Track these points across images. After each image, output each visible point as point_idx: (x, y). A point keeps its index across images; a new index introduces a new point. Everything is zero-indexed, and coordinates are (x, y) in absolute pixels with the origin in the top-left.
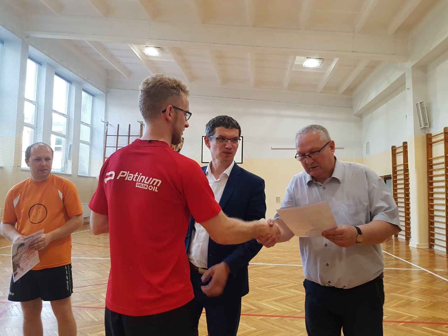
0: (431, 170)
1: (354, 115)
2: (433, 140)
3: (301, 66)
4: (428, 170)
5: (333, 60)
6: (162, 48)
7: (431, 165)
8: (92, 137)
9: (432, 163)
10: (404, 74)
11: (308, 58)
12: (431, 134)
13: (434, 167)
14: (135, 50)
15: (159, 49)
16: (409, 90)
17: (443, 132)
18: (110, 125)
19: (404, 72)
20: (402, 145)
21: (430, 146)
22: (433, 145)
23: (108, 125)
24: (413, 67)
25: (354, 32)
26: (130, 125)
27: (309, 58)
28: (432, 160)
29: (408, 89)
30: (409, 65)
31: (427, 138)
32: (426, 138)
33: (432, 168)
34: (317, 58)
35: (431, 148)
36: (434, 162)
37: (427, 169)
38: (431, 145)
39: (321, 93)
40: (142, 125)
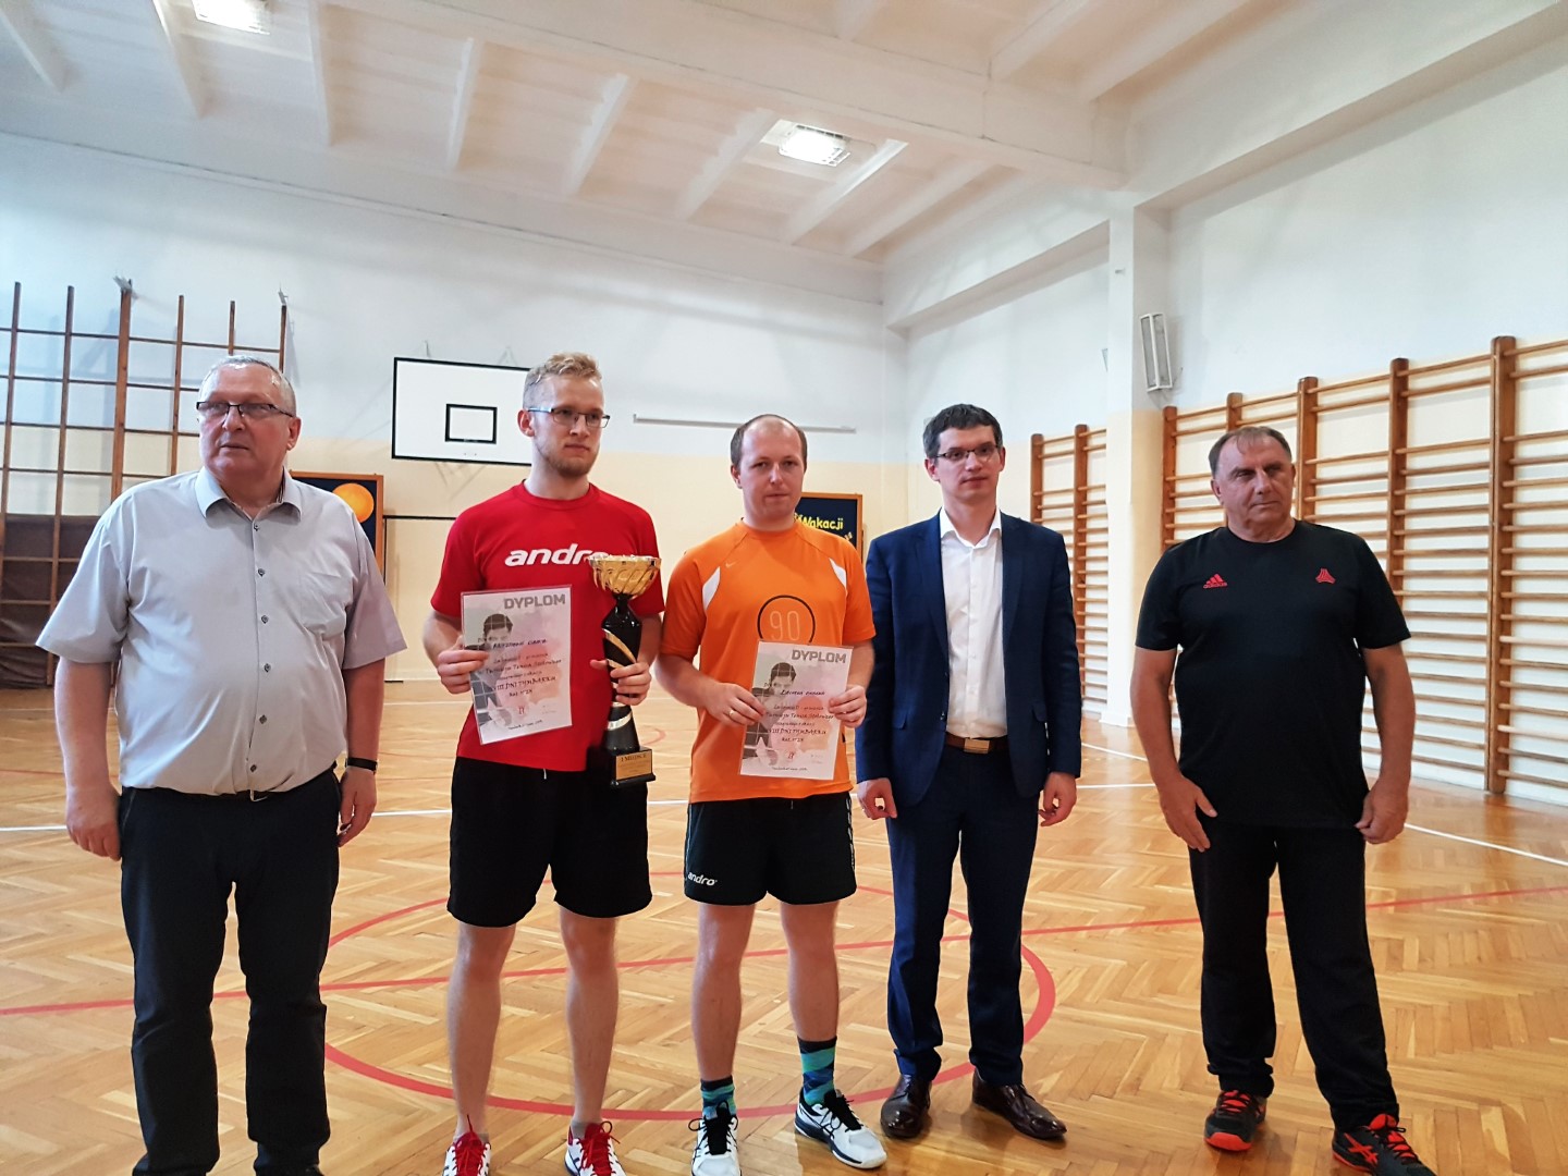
0: (1173, 510)
1: (891, 328)
2: (1182, 426)
3: (775, 153)
4: (1164, 510)
5: (874, 148)
7: (1172, 495)
9: (1173, 490)
10: (1106, 225)
11: (803, 128)
12: (1175, 409)
13: (1181, 503)
16: (1120, 275)
17: (1225, 404)
19: (1105, 220)
20: (1073, 433)
21: (1171, 444)
22: (1181, 440)
24: (1138, 208)
25: (989, 75)
26: (70, 289)
27: (807, 129)
28: (1174, 481)
29: (1117, 272)
30: (1126, 200)
31: (1166, 419)
32: (1162, 419)
33: (1173, 505)
34: (832, 135)
35: (1174, 447)
36: (1181, 487)
37: (1160, 508)
38: (1174, 439)
39: (794, 244)
40: (127, 296)
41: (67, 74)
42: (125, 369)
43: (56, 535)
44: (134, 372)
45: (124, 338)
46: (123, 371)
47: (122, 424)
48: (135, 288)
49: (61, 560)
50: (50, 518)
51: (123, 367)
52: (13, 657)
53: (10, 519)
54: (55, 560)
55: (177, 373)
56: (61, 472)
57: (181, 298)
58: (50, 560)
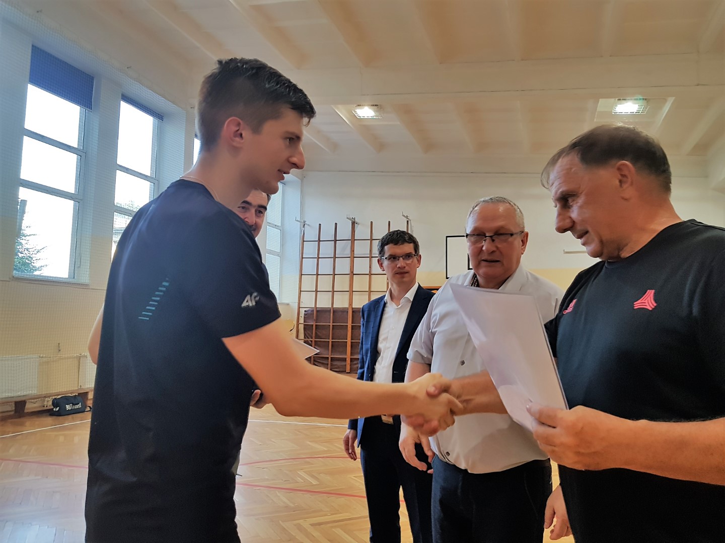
5: (665, 100)
6: (380, 105)
8: (282, 245)
11: (620, 99)
14: (342, 113)
15: (376, 107)
18: (309, 225)
23: (305, 226)
25: (698, 52)
26: (336, 224)
27: (623, 99)
34: (637, 99)
40: (354, 223)
41: (335, 146)
42: (353, 251)
43: (332, 315)
44: (356, 253)
45: (353, 240)
46: (353, 252)
47: (353, 272)
48: (356, 220)
49: (334, 324)
50: (330, 309)
51: (352, 251)
52: (318, 360)
53: (318, 309)
54: (331, 324)
55: (371, 251)
56: (333, 291)
57: (372, 222)
58: (329, 324)
